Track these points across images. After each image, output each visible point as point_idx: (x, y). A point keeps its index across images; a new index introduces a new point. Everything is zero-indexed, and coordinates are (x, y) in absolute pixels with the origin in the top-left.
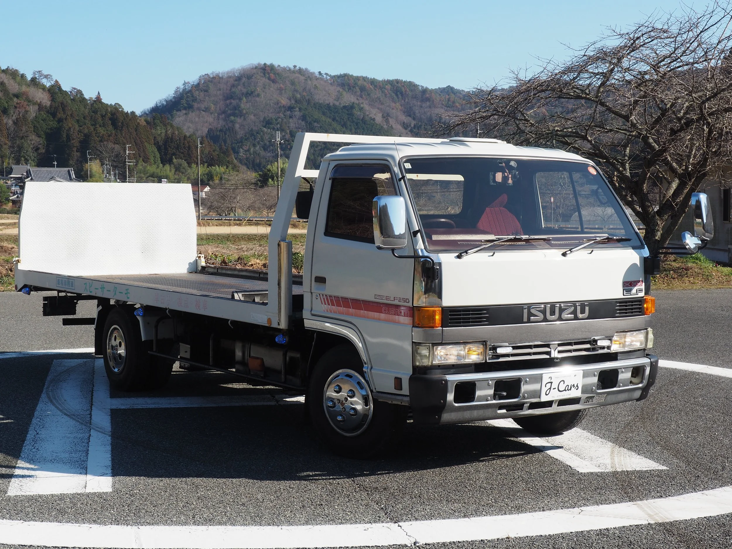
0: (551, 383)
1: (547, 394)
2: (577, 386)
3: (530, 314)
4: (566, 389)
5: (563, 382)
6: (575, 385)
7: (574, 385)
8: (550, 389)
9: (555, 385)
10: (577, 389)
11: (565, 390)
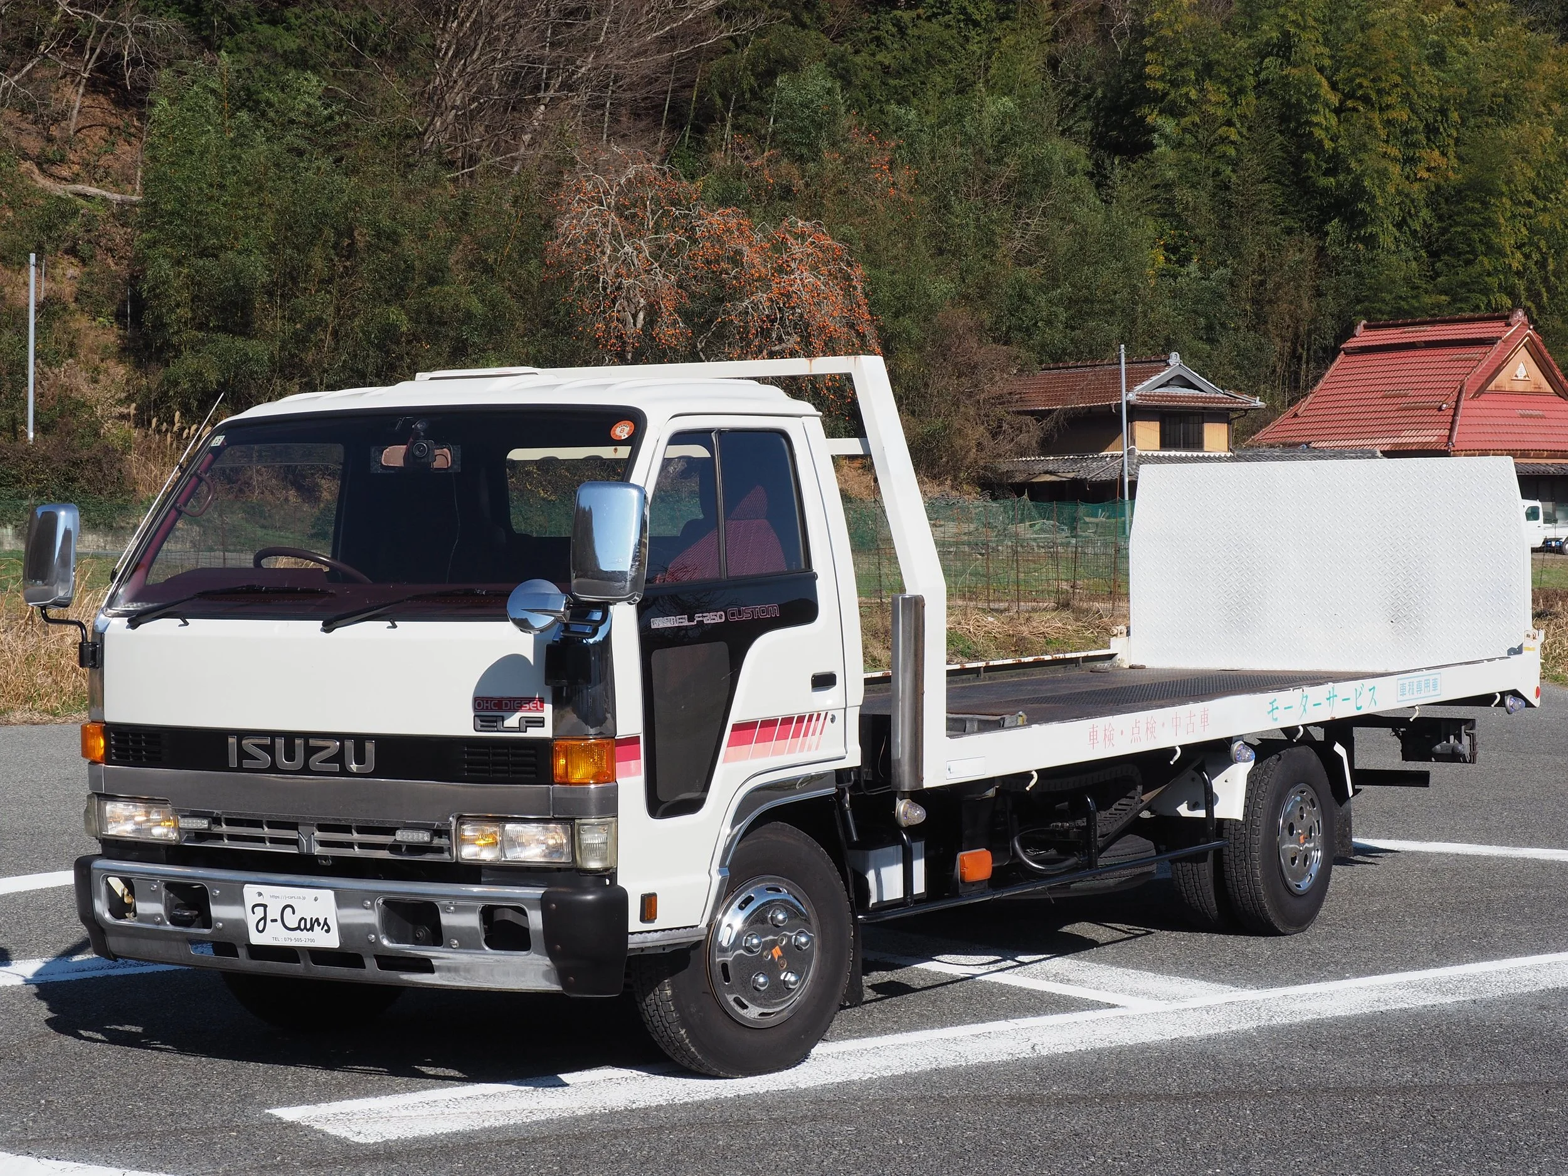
0: (265, 906)
1: (261, 928)
2: (325, 923)
3: (243, 754)
4: (302, 927)
5: (288, 910)
6: (322, 923)
7: (317, 920)
8: (264, 918)
9: (274, 912)
10: (328, 931)
11: (299, 928)
